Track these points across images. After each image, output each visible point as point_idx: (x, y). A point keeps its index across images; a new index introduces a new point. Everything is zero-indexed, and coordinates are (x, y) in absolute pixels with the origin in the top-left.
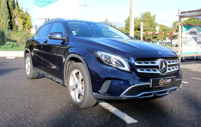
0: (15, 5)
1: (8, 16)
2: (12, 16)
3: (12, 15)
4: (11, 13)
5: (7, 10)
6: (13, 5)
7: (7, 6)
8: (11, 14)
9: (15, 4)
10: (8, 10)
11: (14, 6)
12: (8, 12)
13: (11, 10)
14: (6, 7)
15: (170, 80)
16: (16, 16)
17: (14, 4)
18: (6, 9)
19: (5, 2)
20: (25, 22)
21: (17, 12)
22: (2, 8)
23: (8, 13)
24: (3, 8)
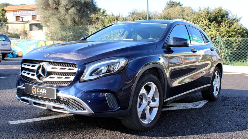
15: (44, 91)
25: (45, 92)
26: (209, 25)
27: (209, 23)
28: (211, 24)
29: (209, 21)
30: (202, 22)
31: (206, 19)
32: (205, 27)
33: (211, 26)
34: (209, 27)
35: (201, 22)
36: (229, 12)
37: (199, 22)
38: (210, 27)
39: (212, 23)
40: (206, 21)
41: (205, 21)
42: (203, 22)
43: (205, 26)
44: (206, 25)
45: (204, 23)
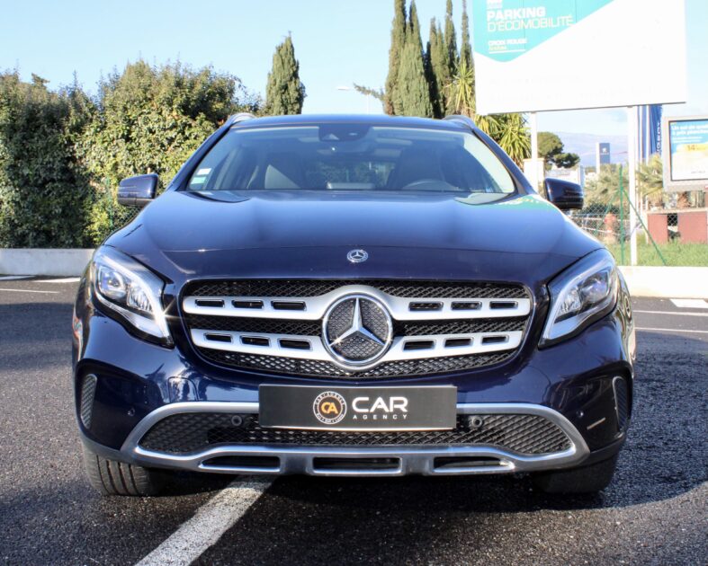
0: (458, 60)
1: (424, 110)
2: (442, 110)
3: (444, 105)
4: (438, 98)
5: (422, 87)
6: (448, 60)
7: (421, 69)
8: (441, 100)
9: (456, 57)
10: (427, 87)
11: (451, 65)
12: (427, 93)
13: (439, 86)
14: (419, 71)
16: (460, 108)
17: (452, 56)
18: (417, 80)
19: (415, 49)
20: (497, 131)
21: (462, 92)
22: (402, 79)
23: (428, 99)
24: (406, 79)
25: (403, 408)
26: (185, 125)
27: (184, 119)
28: (190, 121)
29: (184, 114)
30: (160, 117)
31: (175, 106)
32: (172, 134)
33: (192, 130)
34: (183, 133)
35: (154, 116)
36: (237, 83)
37: (149, 113)
38: (187, 133)
39: (194, 118)
40: (174, 113)
41: (172, 110)
42: (160, 114)
43: (171, 129)
44: (174, 126)
45: (165, 120)
